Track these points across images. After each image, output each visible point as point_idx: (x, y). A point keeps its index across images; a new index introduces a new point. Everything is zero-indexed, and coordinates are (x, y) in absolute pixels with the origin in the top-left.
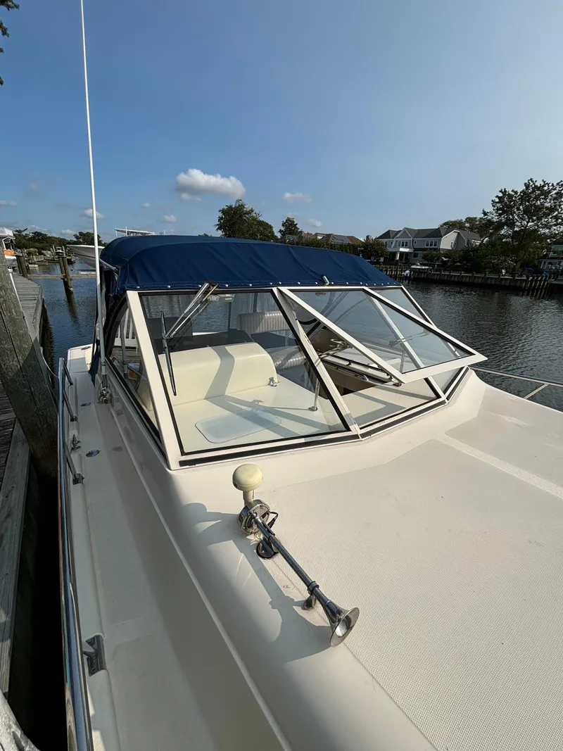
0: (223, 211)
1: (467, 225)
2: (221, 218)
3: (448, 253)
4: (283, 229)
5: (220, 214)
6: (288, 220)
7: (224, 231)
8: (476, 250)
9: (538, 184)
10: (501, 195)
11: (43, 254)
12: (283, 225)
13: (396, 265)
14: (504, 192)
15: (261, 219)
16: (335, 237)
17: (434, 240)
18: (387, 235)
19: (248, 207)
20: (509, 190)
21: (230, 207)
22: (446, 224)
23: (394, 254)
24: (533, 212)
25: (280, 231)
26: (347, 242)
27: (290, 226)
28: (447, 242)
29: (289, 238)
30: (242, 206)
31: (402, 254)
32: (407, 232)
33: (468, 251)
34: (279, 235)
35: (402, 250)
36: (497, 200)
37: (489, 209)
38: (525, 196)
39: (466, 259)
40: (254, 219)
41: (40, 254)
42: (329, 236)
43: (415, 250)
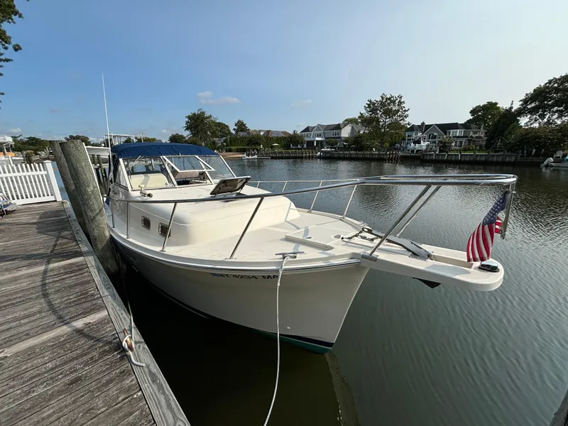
0: (189, 117)
1: (359, 121)
2: (188, 122)
3: (346, 140)
4: (236, 128)
5: (187, 119)
6: (239, 121)
7: (191, 131)
8: (361, 136)
9: (388, 97)
10: (369, 103)
11: (38, 154)
12: (236, 125)
13: (315, 149)
14: (370, 101)
15: (218, 121)
16: (272, 132)
17: (337, 131)
18: (307, 130)
19: (207, 114)
20: (373, 100)
21: (194, 114)
22: (346, 120)
23: (313, 142)
24: (388, 113)
25: (234, 129)
26: (281, 135)
27: (241, 126)
28: (346, 132)
29: (241, 134)
30: (203, 113)
31: (317, 141)
32: (319, 127)
33: (357, 137)
34: (233, 132)
35: (317, 139)
36: (367, 106)
37: (364, 111)
38: (382, 104)
39: (357, 143)
40: (214, 122)
41: (36, 154)
42: (268, 132)
43: (326, 138)
